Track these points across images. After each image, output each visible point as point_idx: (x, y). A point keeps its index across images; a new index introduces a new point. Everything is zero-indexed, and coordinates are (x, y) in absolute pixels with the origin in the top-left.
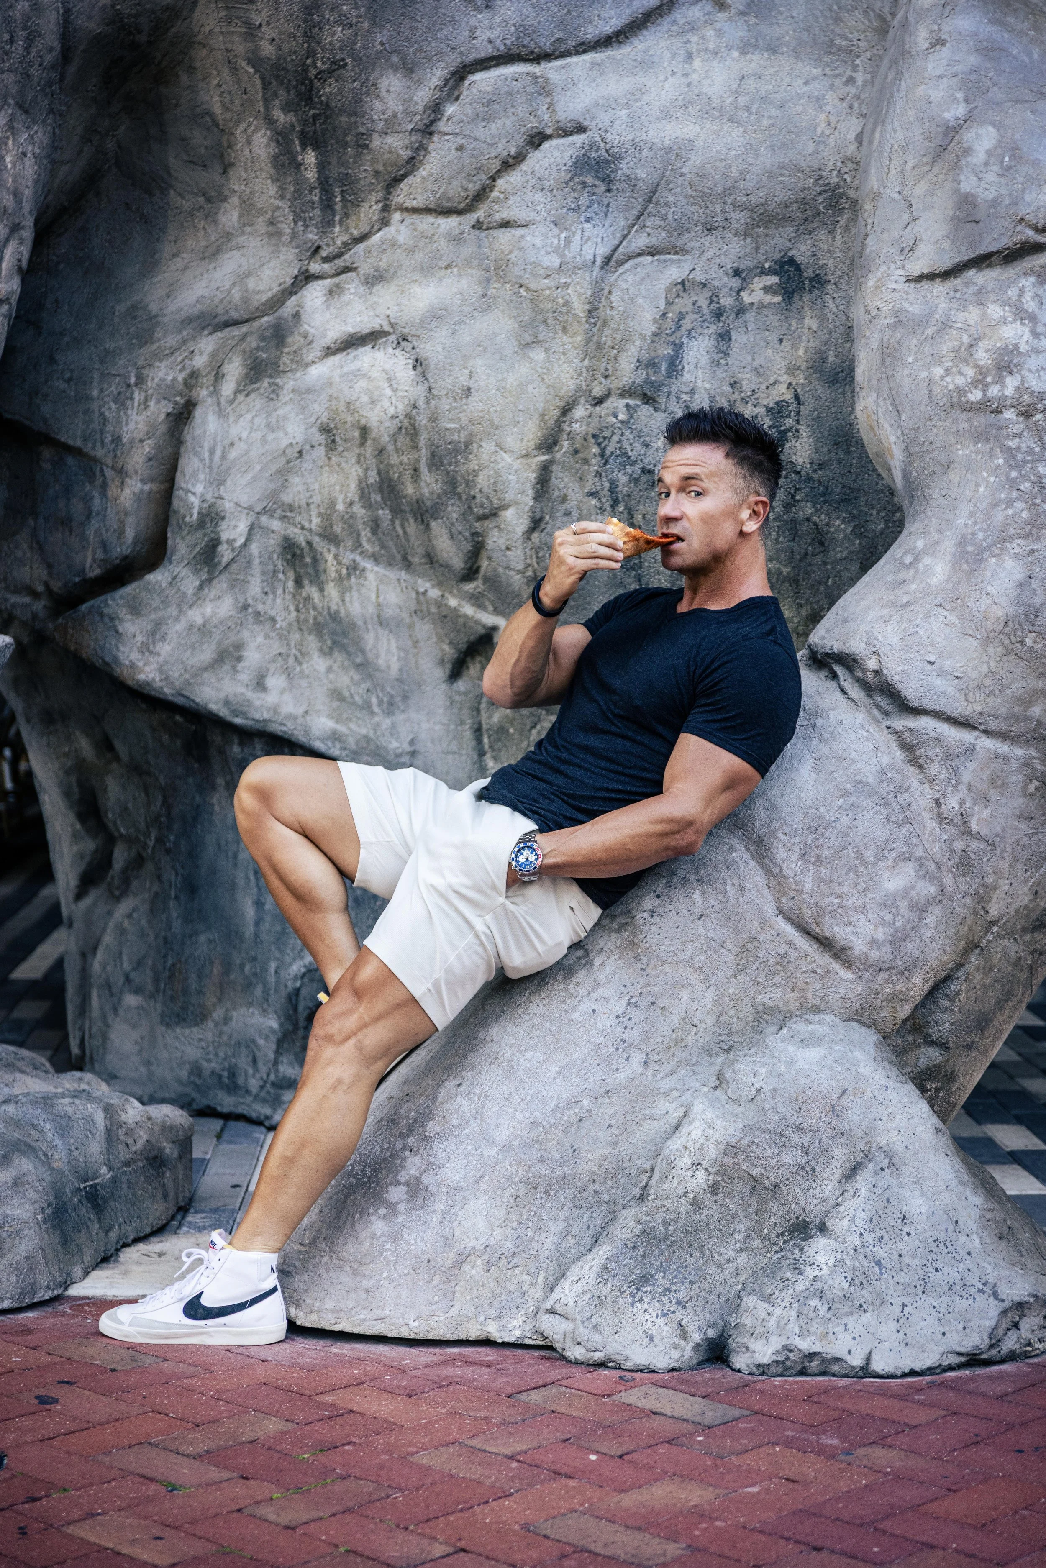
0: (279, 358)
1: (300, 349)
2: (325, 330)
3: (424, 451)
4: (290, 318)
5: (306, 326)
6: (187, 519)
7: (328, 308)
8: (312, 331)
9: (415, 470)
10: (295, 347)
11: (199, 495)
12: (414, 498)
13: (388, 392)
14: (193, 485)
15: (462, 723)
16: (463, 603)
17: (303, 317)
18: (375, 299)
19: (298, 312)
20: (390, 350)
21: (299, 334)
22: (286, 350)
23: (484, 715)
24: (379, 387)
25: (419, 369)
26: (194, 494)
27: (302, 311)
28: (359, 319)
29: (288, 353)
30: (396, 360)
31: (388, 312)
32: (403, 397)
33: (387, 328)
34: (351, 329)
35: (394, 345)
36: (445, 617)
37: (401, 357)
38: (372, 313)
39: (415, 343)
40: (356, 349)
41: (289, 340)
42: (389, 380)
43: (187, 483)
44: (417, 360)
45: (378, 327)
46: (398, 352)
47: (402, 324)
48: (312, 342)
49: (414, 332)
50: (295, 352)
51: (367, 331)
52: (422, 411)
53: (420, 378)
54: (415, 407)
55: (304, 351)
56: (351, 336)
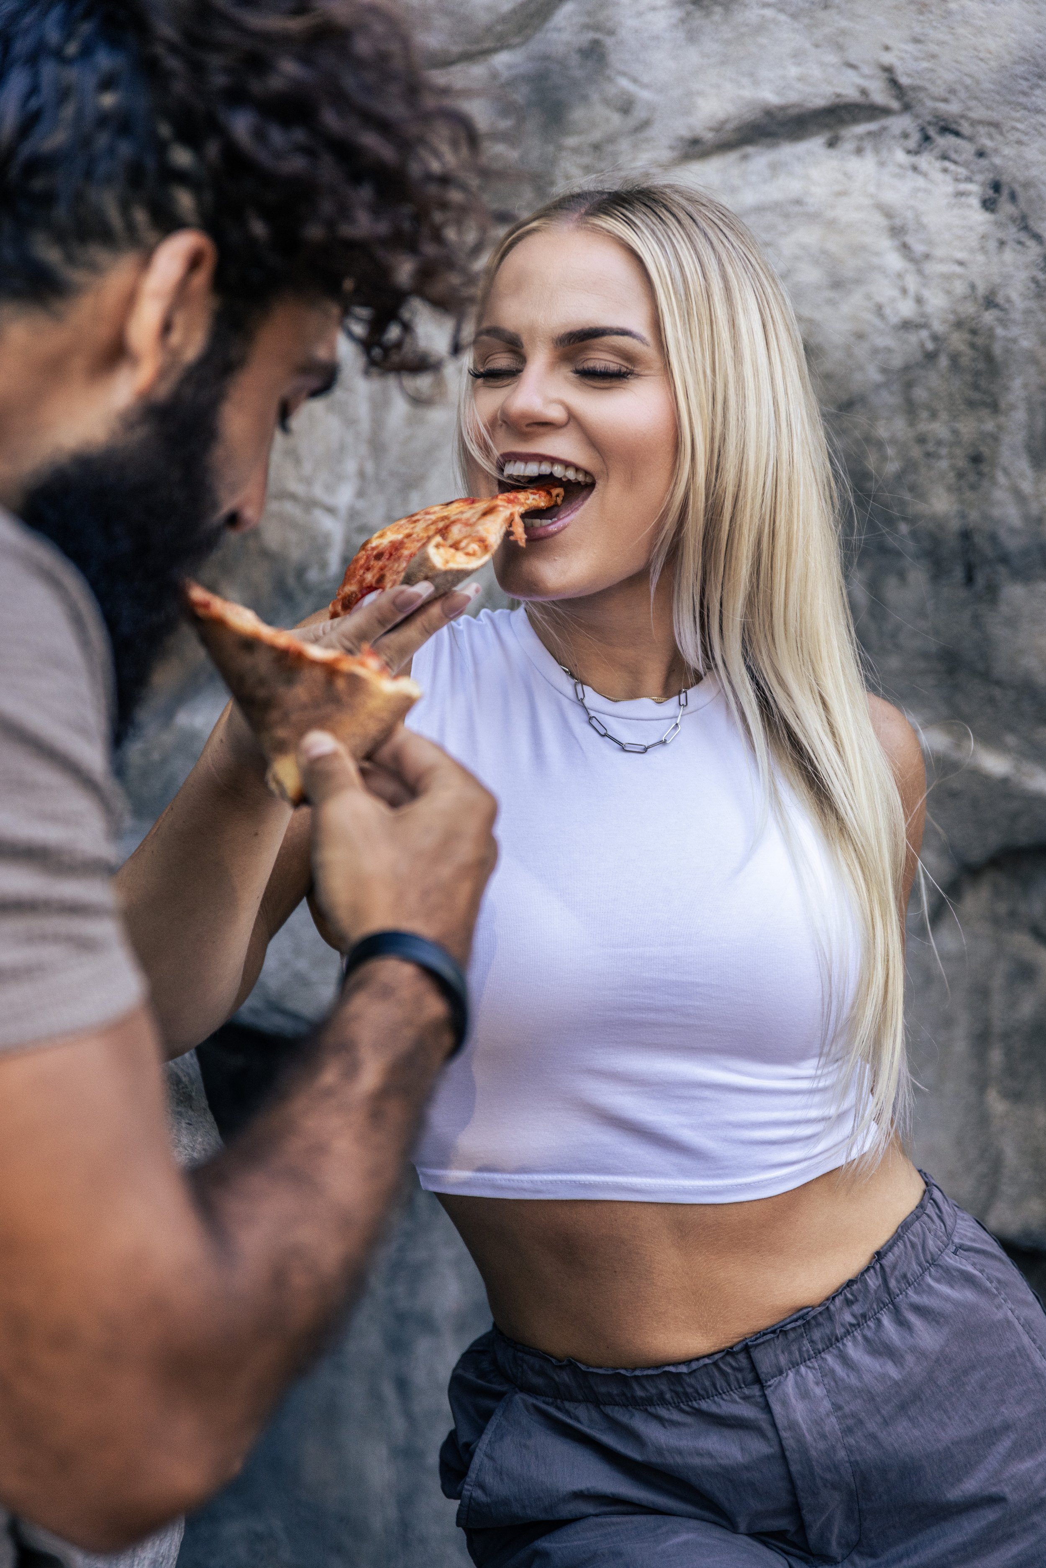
0: (553, 162)
1: (611, 139)
2: (690, 94)
3: (1020, 415)
4: (574, 60)
5: (624, 83)
6: (313, 575)
7: (692, 37)
8: (645, 95)
9: (976, 459)
10: (596, 135)
11: (343, 512)
12: (955, 525)
13: (894, 261)
14: (330, 489)
15: (948, 1022)
16: (1028, 767)
17: (616, 59)
18: (844, 23)
19: (596, 43)
20: (900, 156)
21: (606, 102)
22: (571, 141)
23: (998, 1000)
24: (863, 248)
25: (1006, 208)
26: (331, 510)
27: (609, 41)
28: (793, 71)
29: (576, 150)
30: (921, 182)
31: (887, 59)
32: (948, 277)
33: (880, 95)
34: (770, 96)
35: (912, 143)
36: (954, 795)
37: (939, 176)
38: (832, 58)
39: (988, 143)
40: (773, 146)
41: (578, 114)
42: (897, 231)
43: (308, 481)
44: (996, 187)
45: (851, 94)
46: (925, 161)
47: (939, 90)
48: (645, 124)
49: (979, 113)
50: (597, 147)
51: (820, 102)
52: (1017, 316)
53: (1012, 232)
54: (990, 302)
55: (624, 145)
56: (769, 113)
